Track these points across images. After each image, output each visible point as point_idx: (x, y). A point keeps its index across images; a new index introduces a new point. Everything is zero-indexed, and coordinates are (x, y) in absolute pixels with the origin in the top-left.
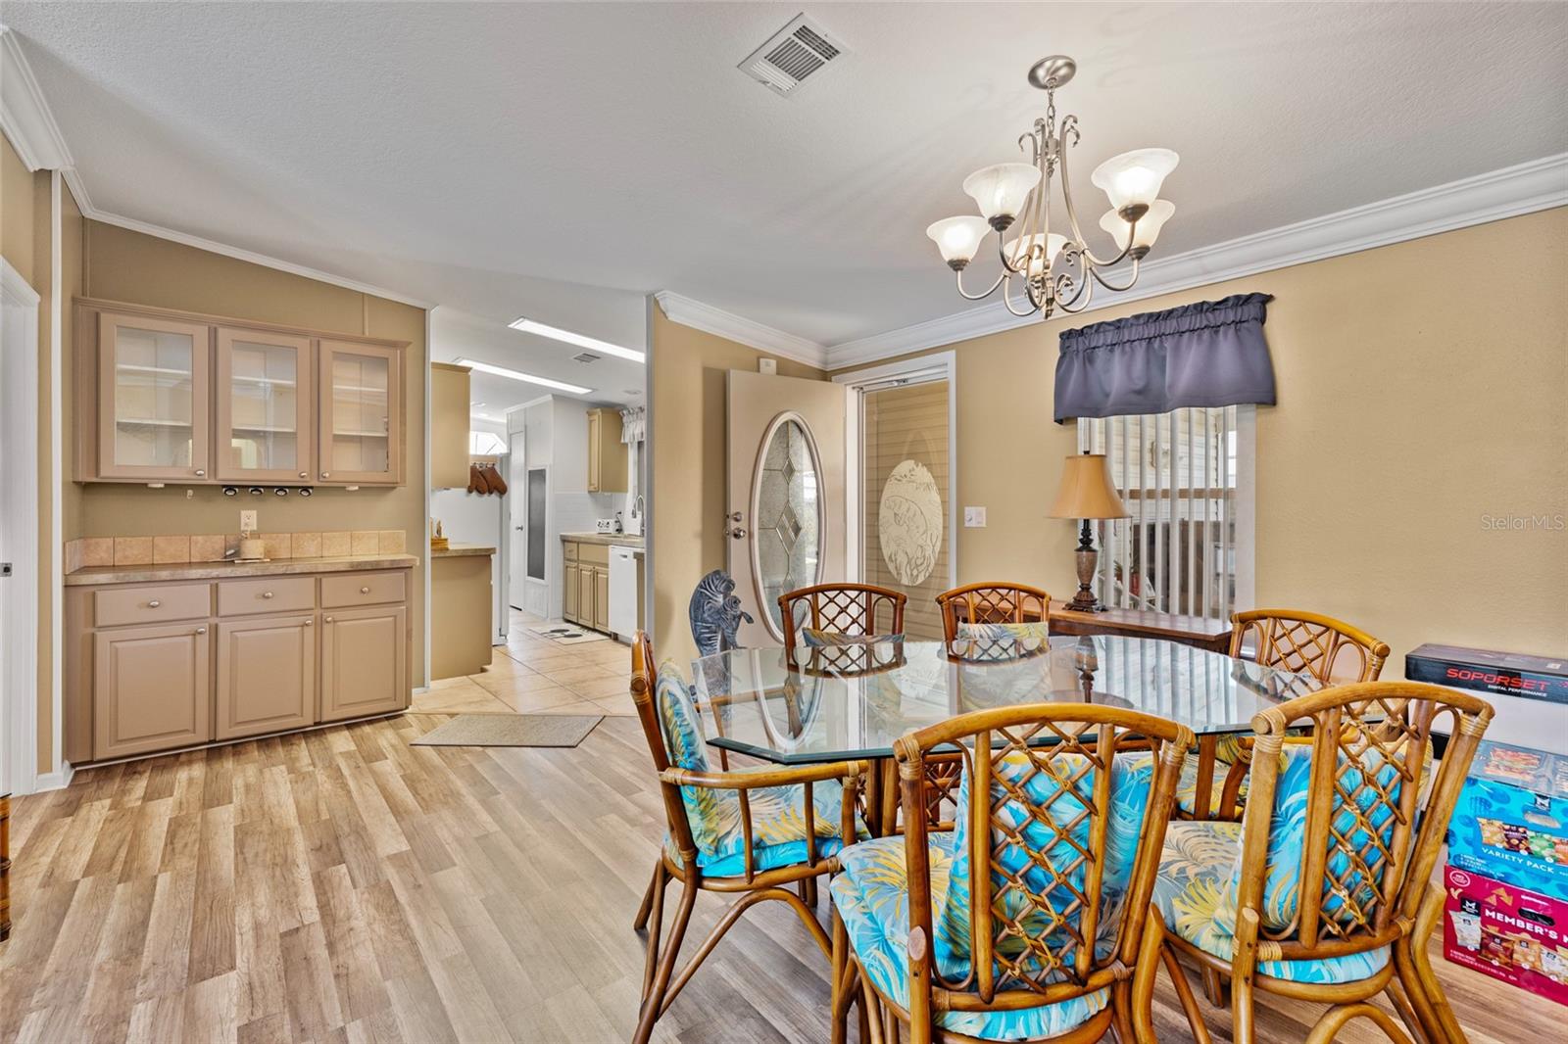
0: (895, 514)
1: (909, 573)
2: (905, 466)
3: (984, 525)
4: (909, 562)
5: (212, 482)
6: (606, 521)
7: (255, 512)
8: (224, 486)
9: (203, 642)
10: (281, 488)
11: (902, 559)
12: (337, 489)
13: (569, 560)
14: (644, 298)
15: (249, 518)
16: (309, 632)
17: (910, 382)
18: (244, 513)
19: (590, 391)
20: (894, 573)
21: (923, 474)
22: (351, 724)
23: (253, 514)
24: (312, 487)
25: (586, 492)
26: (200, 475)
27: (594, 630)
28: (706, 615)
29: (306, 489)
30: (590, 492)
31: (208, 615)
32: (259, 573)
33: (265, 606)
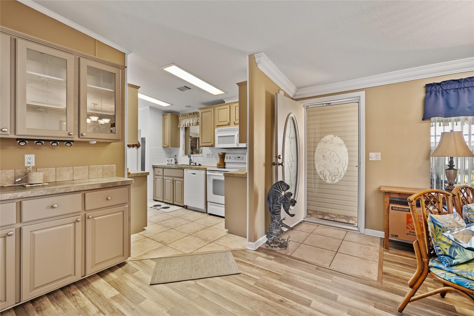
0: (323, 156)
1: (331, 179)
2: (328, 137)
3: (380, 159)
4: (330, 174)
5: (13, 136)
6: (171, 159)
7: (34, 156)
8: (17, 139)
9: (12, 241)
10: (55, 141)
11: (327, 173)
12: (86, 143)
13: (156, 175)
14: (248, 57)
15: (30, 159)
16: (79, 226)
17: (331, 104)
18: (26, 156)
19: (170, 105)
20: (323, 178)
21: (338, 140)
22: (101, 274)
23: (33, 156)
24: (73, 141)
25: (162, 148)
26: (4, 131)
27: (173, 204)
28: (278, 201)
29: (69, 142)
30: (164, 147)
31: (15, 223)
32: (49, 193)
33: (53, 213)
